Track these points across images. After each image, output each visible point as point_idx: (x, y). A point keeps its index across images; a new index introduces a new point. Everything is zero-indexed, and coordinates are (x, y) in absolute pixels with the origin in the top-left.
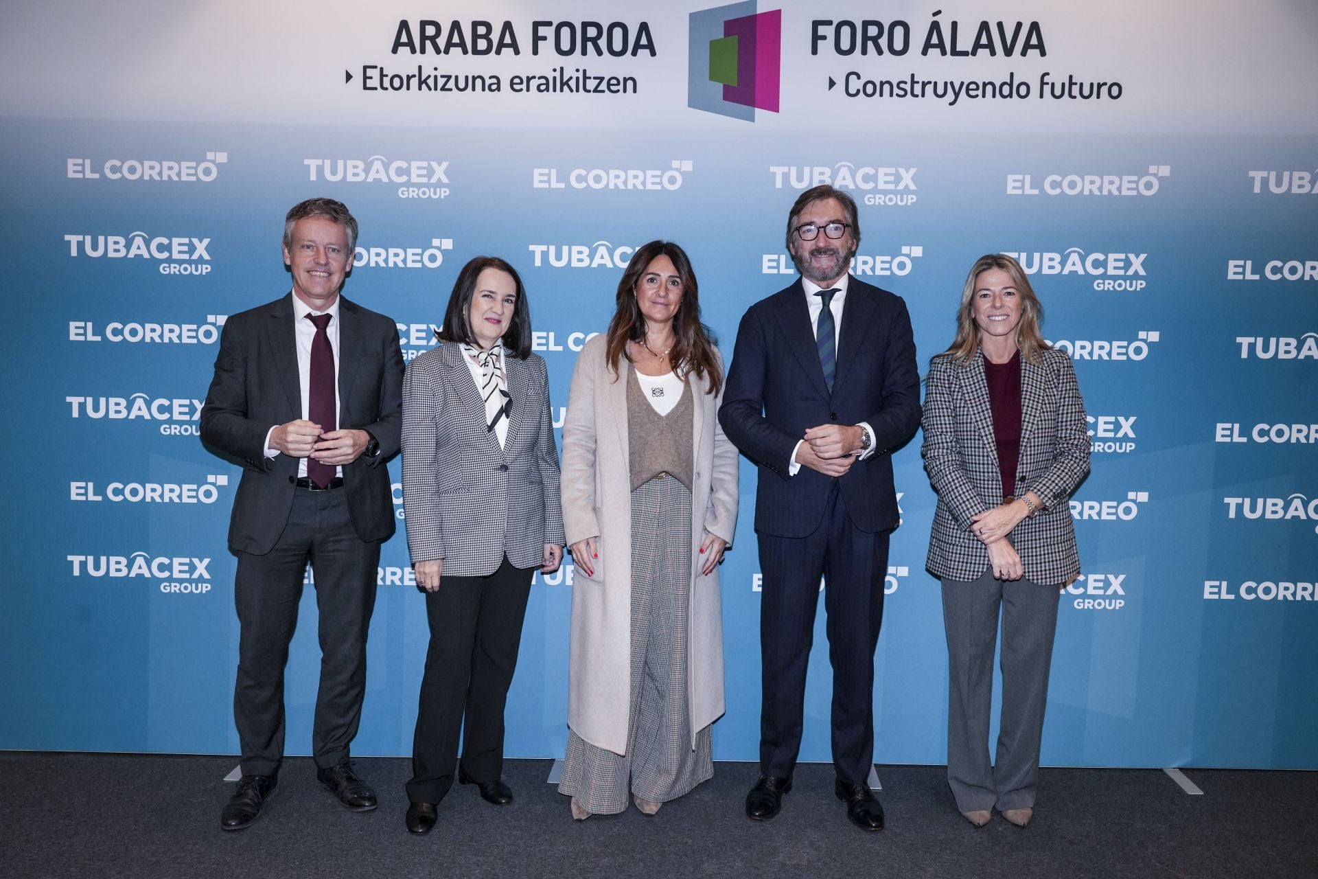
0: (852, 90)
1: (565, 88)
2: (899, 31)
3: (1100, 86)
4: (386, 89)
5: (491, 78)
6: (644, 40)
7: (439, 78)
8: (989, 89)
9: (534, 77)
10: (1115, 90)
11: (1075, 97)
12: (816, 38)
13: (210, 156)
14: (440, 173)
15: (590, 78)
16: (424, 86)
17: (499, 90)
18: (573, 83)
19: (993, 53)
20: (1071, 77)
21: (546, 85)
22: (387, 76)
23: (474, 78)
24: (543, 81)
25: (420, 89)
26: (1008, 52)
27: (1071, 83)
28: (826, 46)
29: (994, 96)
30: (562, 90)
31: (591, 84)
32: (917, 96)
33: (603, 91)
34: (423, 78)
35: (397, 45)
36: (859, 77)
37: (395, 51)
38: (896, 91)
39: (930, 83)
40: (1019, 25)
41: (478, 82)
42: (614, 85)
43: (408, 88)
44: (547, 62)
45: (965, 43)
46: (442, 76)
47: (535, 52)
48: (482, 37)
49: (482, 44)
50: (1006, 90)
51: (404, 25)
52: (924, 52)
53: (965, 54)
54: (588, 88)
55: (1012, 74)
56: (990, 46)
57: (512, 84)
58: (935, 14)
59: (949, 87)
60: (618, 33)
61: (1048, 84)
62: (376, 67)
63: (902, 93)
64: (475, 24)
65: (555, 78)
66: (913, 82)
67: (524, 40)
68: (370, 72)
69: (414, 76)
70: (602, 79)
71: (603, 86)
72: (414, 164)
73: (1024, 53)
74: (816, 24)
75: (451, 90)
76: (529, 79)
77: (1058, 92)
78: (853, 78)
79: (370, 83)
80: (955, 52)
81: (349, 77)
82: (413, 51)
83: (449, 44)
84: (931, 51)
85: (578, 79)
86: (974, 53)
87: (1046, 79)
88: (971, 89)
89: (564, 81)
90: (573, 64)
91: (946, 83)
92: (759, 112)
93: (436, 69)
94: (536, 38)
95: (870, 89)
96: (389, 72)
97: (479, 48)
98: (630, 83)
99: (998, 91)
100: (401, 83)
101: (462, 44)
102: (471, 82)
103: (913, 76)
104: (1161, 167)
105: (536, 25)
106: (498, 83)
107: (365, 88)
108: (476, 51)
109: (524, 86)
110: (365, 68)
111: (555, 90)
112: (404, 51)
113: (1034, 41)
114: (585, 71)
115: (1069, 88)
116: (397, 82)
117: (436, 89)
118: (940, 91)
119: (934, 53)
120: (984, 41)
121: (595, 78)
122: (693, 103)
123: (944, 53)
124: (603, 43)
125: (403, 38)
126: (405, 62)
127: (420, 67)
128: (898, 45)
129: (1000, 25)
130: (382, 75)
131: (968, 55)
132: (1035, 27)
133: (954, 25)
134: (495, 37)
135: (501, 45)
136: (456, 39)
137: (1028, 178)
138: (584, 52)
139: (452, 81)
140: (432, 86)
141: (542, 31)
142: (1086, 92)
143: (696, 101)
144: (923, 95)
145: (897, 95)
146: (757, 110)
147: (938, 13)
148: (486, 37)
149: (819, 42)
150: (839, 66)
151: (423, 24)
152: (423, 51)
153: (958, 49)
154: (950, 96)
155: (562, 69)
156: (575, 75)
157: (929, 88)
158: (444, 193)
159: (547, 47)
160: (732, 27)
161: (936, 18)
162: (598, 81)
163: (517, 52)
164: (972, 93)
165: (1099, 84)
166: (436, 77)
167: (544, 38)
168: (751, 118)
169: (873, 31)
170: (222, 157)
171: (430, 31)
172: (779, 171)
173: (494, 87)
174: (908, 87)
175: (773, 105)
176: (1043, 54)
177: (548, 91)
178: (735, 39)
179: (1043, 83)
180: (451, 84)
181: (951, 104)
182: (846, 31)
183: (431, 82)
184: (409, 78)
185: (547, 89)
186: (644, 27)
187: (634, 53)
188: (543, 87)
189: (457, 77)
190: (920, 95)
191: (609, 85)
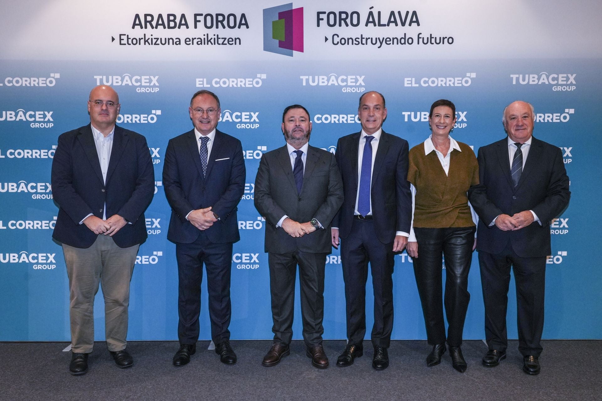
0: (335, 42)
1: (209, 43)
2: (355, 16)
3: (444, 38)
4: (130, 44)
5: (176, 39)
6: (243, 22)
7: (153, 39)
8: (395, 40)
9: (195, 38)
10: (451, 40)
11: (433, 44)
12: (319, 19)
13: (52, 75)
14: (155, 81)
15: (220, 38)
16: (147, 43)
17: (180, 44)
18: (212, 41)
19: (397, 25)
20: (431, 35)
21: (201, 42)
22: (130, 38)
23: (169, 39)
24: (199, 40)
25: (145, 44)
26: (403, 24)
27: (431, 38)
28: (323, 23)
29: (398, 44)
30: (208, 44)
31: (221, 41)
32: (364, 44)
33: (226, 44)
34: (146, 40)
35: (134, 25)
36: (338, 36)
37: (133, 27)
38: (355, 42)
39: (369, 38)
40: (408, 12)
41: (171, 41)
42: (231, 41)
43: (140, 44)
44: (201, 31)
45: (384, 21)
46: (155, 39)
47: (196, 27)
48: (172, 21)
49: (172, 24)
50: (403, 41)
51: (137, 16)
52: (367, 25)
53: (384, 25)
54: (219, 43)
55: (405, 34)
56: (395, 22)
57: (186, 41)
58: (371, 8)
59: (378, 40)
60: (232, 18)
61: (421, 38)
62: (125, 35)
63: (357, 43)
64: (169, 15)
65: (204, 39)
66: (362, 38)
67: (191, 22)
68: (122, 37)
69: (142, 38)
70: (225, 39)
71: (226, 42)
72: (143, 77)
73: (410, 25)
74: (319, 13)
75: (159, 44)
76: (193, 39)
77: (425, 41)
78: (335, 37)
79: (122, 42)
80: (380, 25)
81: (113, 39)
82: (142, 28)
83: (158, 24)
84: (369, 24)
85: (215, 39)
86: (388, 25)
87: (420, 36)
88: (388, 41)
89: (209, 40)
90: (212, 32)
91: (376, 38)
92: (295, 52)
93: (152, 35)
94: (196, 21)
95: (343, 41)
96: (131, 37)
97: (171, 26)
98: (238, 41)
99: (399, 41)
100: (136, 41)
101: (163, 24)
102: (168, 41)
103: (362, 35)
104: (472, 74)
105: (196, 15)
106: (180, 41)
107: (121, 44)
108: (169, 27)
109: (191, 42)
110: (120, 35)
111: (205, 44)
112: (137, 27)
113: (414, 19)
114: (218, 35)
115: (430, 40)
116: (134, 41)
117: (152, 44)
118: (374, 42)
119: (371, 25)
120: (392, 19)
121: (222, 38)
122: (266, 49)
123: (375, 25)
124: (225, 23)
125: (137, 22)
126: (138, 33)
127: (145, 35)
128: (355, 22)
129: (399, 13)
130: (128, 38)
131: (386, 26)
132: (414, 13)
133: (379, 13)
134: (178, 21)
135: (181, 24)
136: (160, 22)
137: (414, 79)
138: (217, 27)
139: (159, 40)
140: (150, 43)
141: (198, 18)
142: (438, 41)
143: (267, 48)
144: (367, 44)
145: (355, 44)
146: (294, 51)
147: (372, 7)
148: (174, 21)
149: (320, 21)
150: (329, 32)
151: (146, 16)
152: (146, 27)
153: (381, 23)
154: (378, 44)
155: (207, 34)
156: (213, 37)
157: (369, 41)
158: (157, 90)
159: (201, 25)
160: (282, 15)
161: (372, 10)
162: (224, 40)
163: (188, 27)
164: (388, 42)
165: (443, 38)
166: (152, 39)
167: (199, 21)
168: (292, 55)
169: (344, 16)
170: (58, 76)
171: (149, 18)
172: (304, 78)
173: (178, 43)
174: (360, 40)
175: (301, 49)
176: (418, 25)
177: (202, 44)
178: (283, 20)
179: (419, 38)
180: (159, 42)
181: (379, 47)
182: (332, 16)
183: (150, 41)
184: (140, 39)
185: (201, 44)
186: (243, 16)
187: (239, 27)
188: (199, 43)
189: (161, 39)
190: (365, 44)
191: (228, 41)
